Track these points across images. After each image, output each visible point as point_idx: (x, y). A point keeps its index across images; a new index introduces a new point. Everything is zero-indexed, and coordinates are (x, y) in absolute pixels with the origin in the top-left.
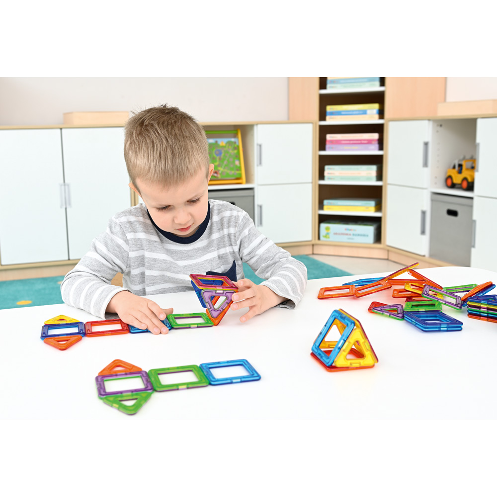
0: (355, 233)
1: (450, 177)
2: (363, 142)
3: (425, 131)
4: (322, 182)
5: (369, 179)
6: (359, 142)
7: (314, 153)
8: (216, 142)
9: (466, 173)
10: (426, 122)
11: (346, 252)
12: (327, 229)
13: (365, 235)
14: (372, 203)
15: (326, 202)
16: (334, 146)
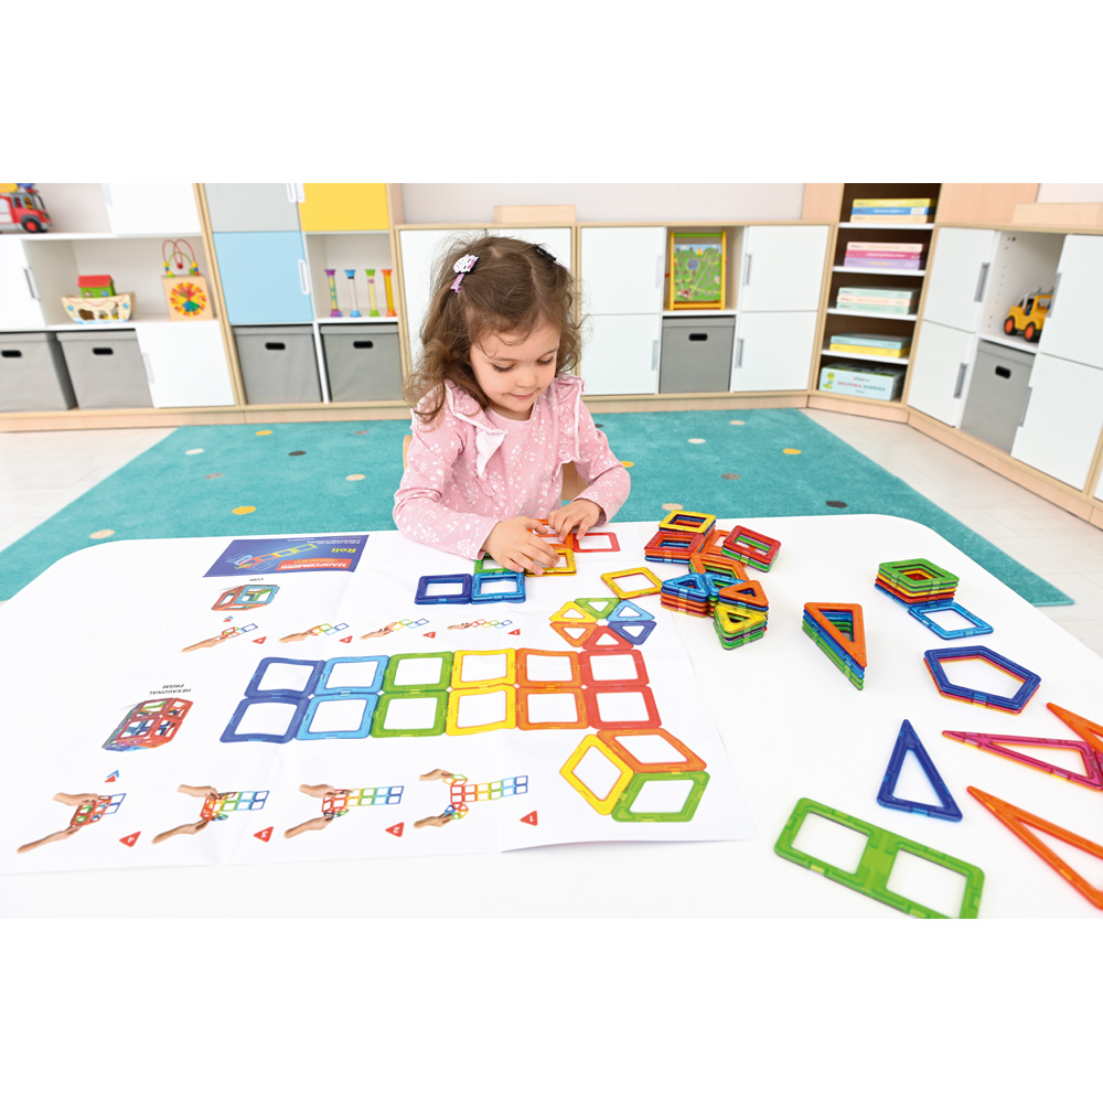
0: (868, 384)
1: (1012, 318)
2: (899, 255)
3: (987, 246)
4: (832, 311)
5: (898, 310)
6: (893, 256)
7: (826, 268)
8: (691, 249)
9: (1035, 316)
10: (993, 232)
11: (851, 408)
12: (831, 375)
13: (880, 389)
14: (897, 345)
15: (833, 338)
16: (856, 260)
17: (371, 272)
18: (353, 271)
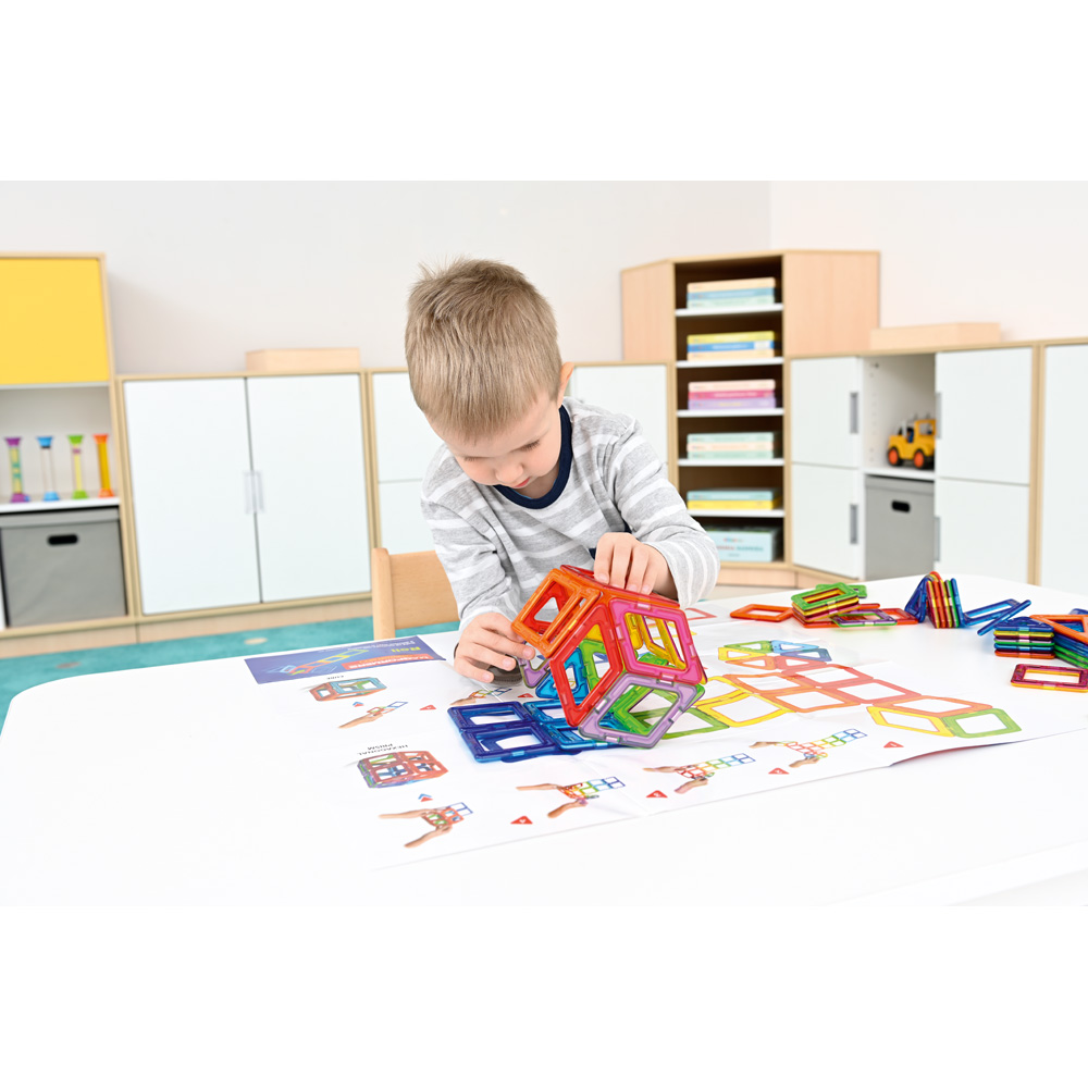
0: (740, 544)
1: (894, 449)
2: (750, 394)
3: (852, 375)
4: (684, 463)
5: (761, 455)
6: (743, 394)
7: (669, 414)
9: (920, 442)
10: (853, 361)
11: (727, 577)
13: (756, 549)
14: (767, 496)
15: (691, 495)
16: (703, 402)
17: (77, 439)
18: (49, 439)
